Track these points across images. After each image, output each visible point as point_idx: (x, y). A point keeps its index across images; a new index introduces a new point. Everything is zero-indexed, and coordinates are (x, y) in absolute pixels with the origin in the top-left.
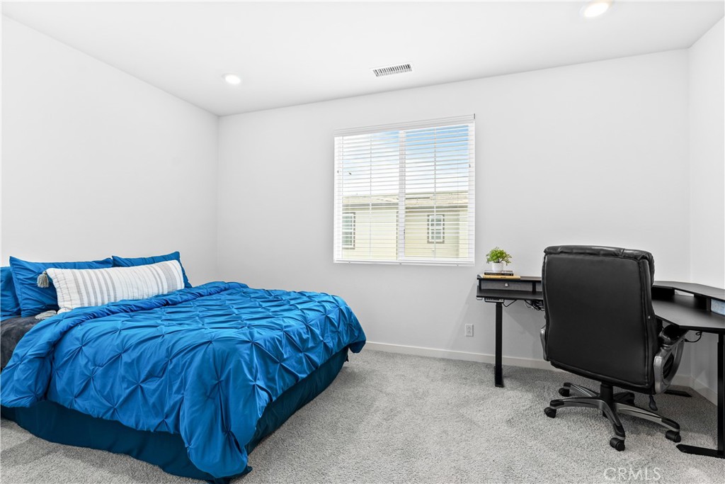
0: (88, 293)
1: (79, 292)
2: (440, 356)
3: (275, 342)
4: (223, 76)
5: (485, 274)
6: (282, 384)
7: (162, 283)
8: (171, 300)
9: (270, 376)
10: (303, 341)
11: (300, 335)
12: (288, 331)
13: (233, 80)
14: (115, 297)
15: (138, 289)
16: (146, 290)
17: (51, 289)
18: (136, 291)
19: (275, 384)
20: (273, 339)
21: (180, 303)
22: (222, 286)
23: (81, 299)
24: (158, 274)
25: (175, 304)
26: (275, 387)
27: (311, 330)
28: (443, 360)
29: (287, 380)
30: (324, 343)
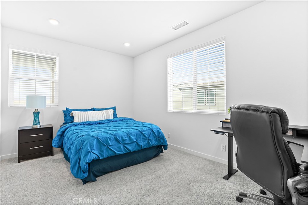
0: (81, 119)
1: (78, 118)
2: (209, 159)
3: (107, 139)
4: (124, 43)
5: (226, 119)
6: (107, 154)
7: (104, 117)
8: (101, 122)
9: (101, 150)
10: (124, 140)
11: (122, 138)
12: (116, 136)
13: (127, 45)
14: (88, 120)
15: (96, 118)
16: (98, 119)
17: (73, 117)
18: (95, 118)
19: (103, 153)
20: (107, 138)
21: (104, 123)
22: (121, 119)
23: (79, 120)
24: (104, 114)
25: (102, 123)
26: (103, 154)
27: (130, 137)
28: (209, 161)
29: (110, 153)
30: (137, 142)
